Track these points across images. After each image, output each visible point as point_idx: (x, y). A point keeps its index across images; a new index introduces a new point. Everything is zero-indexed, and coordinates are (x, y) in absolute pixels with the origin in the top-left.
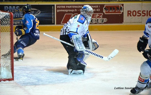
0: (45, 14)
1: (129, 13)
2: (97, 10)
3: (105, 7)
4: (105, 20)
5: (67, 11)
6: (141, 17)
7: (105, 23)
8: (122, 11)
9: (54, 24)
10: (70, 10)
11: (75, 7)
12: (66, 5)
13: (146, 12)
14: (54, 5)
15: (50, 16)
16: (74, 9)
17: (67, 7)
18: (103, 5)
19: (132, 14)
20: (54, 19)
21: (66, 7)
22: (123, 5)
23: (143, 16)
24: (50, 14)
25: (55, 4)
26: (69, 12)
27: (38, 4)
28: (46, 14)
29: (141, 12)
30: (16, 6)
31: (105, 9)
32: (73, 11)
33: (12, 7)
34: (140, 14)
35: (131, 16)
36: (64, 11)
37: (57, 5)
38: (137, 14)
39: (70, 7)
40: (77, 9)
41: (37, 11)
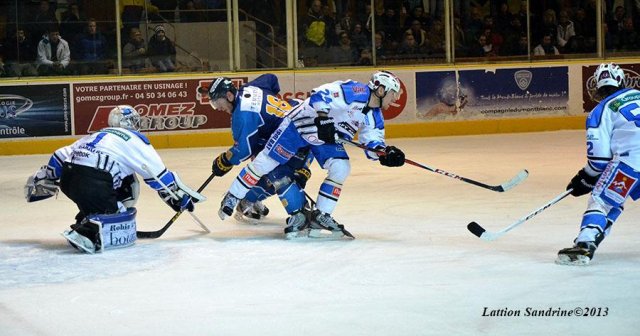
2: (181, 94)
3: (200, 86)
4: (202, 119)
5: (102, 99)
7: (201, 127)
9: (69, 133)
10: (110, 98)
11: (123, 87)
12: (98, 85)
14: (67, 86)
15: (57, 113)
16: (120, 93)
17: (101, 88)
18: (196, 82)
20: (70, 121)
21: (99, 89)
24: (57, 108)
25: (71, 81)
26: (106, 102)
27: (25, 84)
28: (49, 108)
31: (200, 90)
32: (118, 98)
36: (93, 98)
37: (75, 85)
39: (110, 88)
40: (127, 92)
41: (24, 101)
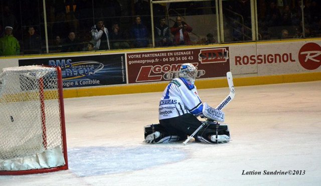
0: (111, 69)
1: (238, 60)
2: (189, 58)
3: (201, 53)
4: (202, 72)
5: (144, 62)
6: (256, 64)
7: (202, 77)
8: (227, 58)
9: (125, 83)
10: (148, 61)
11: (156, 55)
12: (141, 54)
13: (262, 58)
14: (123, 55)
15: (118, 71)
16: (154, 58)
17: (143, 56)
18: (199, 50)
19: (241, 61)
20: (125, 75)
21: (141, 56)
22: (227, 48)
23: (259, 63)
24: (118, 68)
25: (125, 52)
26: (146, 64)
27: (99, 55)
28: (113, 68)
29: (255, 58)
30: (66, 58)
31: (201, 55)
32: (153, 61)
33: (61, 61)
34: (254, 60)
35: (240, 64)
36: (139, 62)
37: (128, 54)
38: (250, 61)
39: (148, 55)
40: (158, 58)
41: (99, 65)
